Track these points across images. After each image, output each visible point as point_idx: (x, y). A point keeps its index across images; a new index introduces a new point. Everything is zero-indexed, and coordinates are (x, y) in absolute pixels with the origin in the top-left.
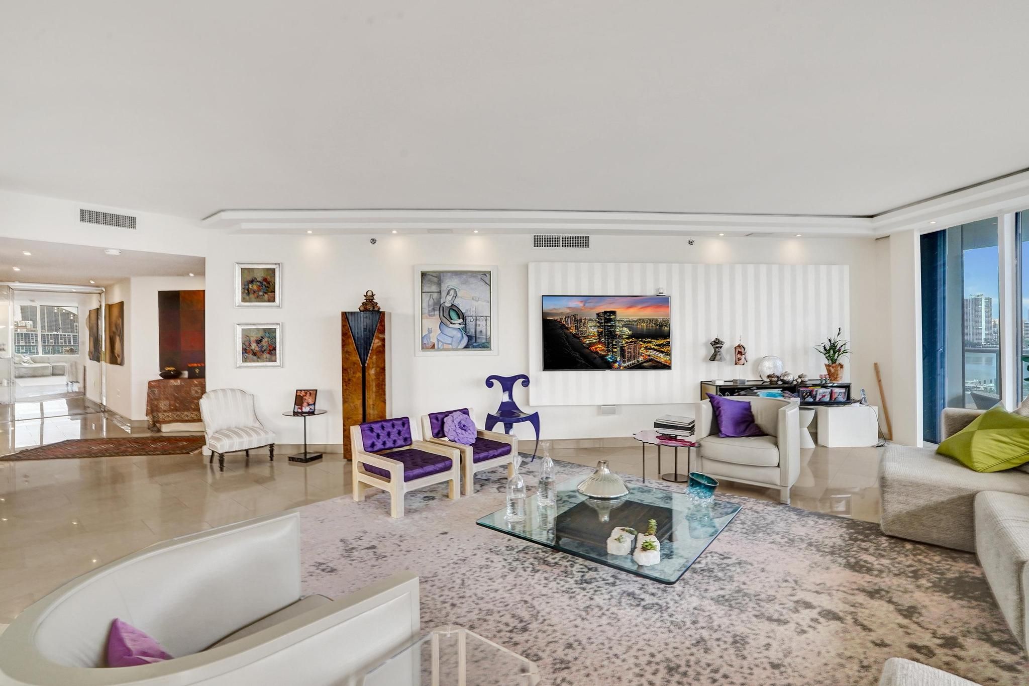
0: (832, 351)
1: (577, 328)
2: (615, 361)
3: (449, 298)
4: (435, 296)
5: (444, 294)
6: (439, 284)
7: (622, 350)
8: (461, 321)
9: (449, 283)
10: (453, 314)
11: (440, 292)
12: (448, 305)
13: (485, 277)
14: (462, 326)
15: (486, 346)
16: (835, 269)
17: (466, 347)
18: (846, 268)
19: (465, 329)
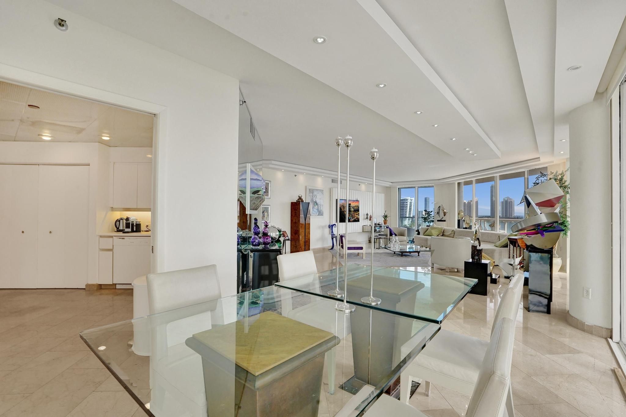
0: (385, 217)
1: (344, 209)
2: (351, 219)
3: (315, 198)
4: (312, 197)
5: (314, 197)
6: (313, 193)
7: (352, 215)
8: (317, 206)
9: (315, 193)
10: (316, 204)
11: (313, 196)
12: (315, 201)
13: (322, 191)
14: (317, 208)
15: (322, 215)
16: (382, 194)
17: (318, 215)
18: (384, 194)
19: (318, 209)
